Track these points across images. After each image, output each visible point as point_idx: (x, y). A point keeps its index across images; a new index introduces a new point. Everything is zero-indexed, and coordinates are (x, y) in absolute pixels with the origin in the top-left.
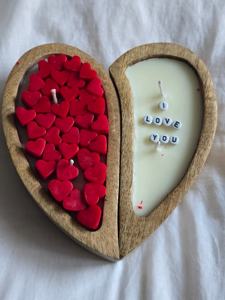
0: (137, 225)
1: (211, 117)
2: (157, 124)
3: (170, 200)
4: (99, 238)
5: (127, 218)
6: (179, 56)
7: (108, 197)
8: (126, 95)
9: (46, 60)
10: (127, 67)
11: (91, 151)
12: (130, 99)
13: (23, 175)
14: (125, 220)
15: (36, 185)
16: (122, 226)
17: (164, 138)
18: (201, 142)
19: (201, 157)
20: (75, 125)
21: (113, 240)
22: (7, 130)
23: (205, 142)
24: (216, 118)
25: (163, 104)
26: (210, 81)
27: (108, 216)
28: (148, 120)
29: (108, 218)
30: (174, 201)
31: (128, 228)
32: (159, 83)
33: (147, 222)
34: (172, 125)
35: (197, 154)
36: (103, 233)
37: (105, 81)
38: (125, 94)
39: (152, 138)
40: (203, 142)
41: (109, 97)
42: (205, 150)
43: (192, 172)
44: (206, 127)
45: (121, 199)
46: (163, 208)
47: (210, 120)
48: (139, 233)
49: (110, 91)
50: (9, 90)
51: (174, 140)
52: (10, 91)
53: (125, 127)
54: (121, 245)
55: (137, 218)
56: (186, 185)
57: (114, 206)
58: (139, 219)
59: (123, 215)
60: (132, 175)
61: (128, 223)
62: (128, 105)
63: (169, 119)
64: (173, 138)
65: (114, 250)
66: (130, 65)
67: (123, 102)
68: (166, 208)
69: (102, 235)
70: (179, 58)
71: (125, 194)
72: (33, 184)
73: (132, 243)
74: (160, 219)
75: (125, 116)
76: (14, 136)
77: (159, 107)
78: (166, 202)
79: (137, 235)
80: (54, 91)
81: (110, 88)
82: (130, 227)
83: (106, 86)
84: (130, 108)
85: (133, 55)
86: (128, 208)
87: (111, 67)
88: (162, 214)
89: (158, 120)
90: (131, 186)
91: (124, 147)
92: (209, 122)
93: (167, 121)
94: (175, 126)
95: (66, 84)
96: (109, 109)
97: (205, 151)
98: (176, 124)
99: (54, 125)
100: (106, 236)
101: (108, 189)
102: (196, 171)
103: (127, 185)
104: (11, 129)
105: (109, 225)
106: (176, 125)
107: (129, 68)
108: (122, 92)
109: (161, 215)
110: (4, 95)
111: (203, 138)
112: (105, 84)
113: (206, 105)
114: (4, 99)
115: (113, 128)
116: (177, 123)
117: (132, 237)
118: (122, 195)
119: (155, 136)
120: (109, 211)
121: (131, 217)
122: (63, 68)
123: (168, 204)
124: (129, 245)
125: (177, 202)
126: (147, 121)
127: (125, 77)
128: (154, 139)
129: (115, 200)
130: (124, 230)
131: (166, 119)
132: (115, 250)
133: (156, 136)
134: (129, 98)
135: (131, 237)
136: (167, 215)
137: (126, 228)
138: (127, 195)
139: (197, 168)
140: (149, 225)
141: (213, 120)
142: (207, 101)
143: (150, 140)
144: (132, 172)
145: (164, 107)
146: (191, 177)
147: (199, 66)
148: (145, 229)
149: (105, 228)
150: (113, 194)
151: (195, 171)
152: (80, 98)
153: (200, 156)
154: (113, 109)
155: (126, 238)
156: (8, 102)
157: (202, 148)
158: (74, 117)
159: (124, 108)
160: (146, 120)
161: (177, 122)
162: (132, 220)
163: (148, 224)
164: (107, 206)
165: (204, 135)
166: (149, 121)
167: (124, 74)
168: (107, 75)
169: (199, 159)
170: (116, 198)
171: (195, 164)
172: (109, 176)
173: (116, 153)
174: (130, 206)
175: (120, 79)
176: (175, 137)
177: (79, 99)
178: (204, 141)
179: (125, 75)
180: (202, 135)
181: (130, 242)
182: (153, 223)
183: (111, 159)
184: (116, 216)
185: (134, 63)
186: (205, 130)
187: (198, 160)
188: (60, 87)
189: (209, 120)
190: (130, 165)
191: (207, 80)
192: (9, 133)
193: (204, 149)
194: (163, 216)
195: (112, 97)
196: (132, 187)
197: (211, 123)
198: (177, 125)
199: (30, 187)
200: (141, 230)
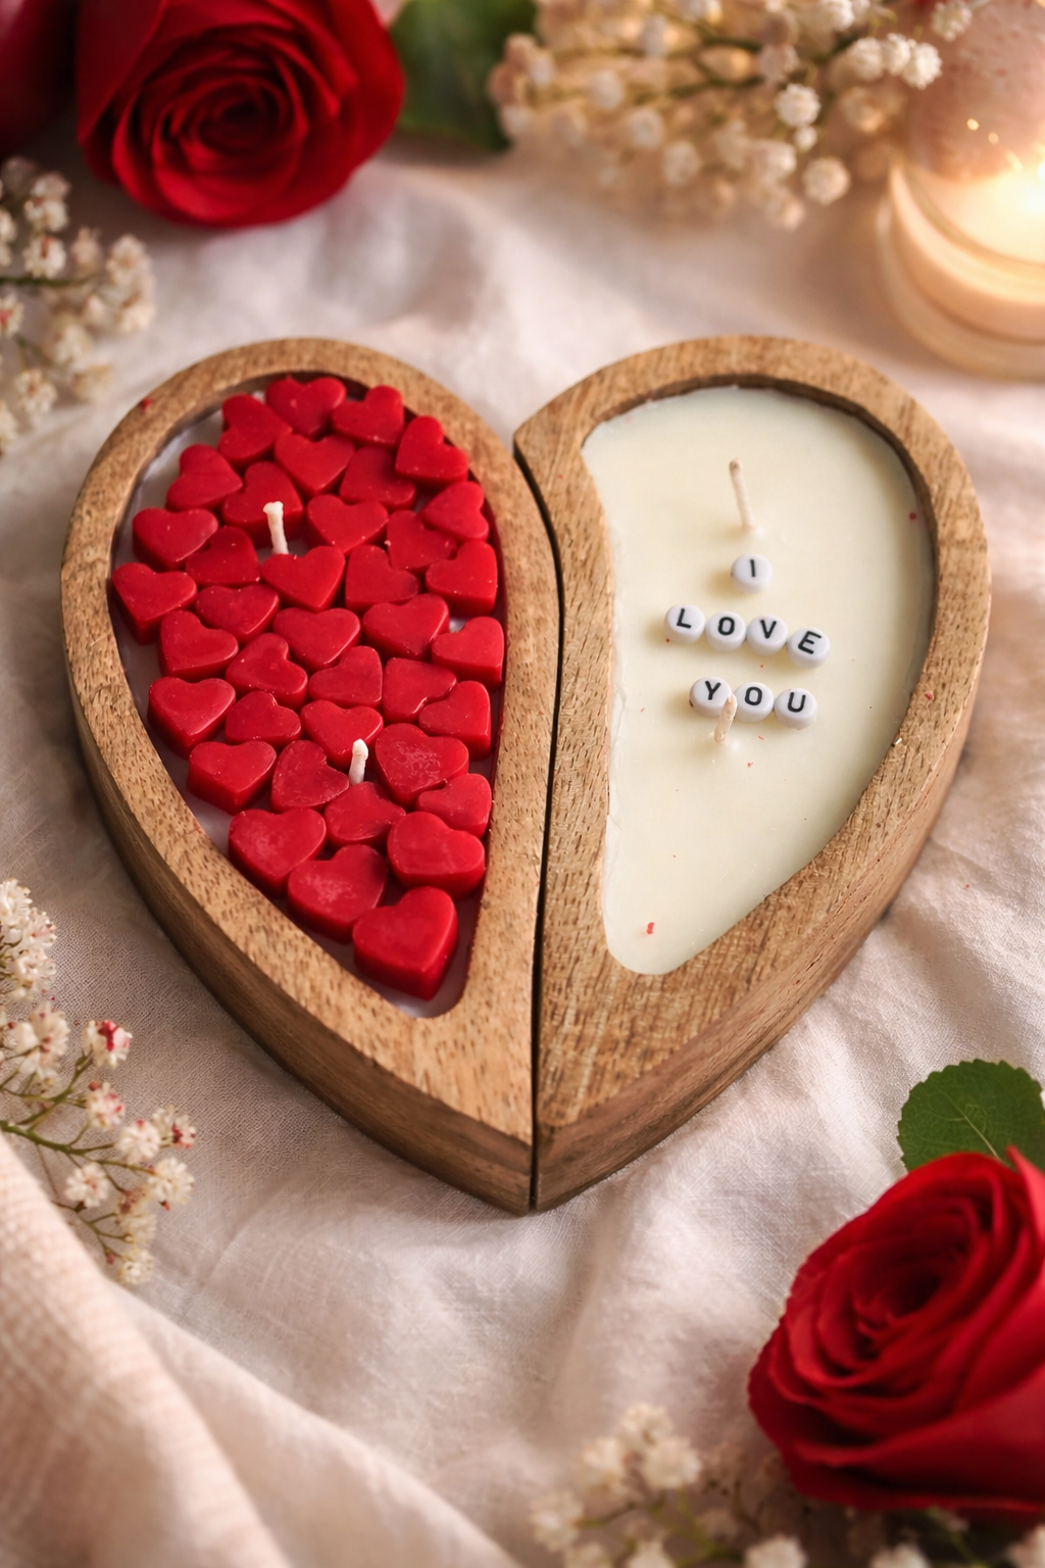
0: (621, 1006)
1: (965, 607)
2: (723, 638)
3: (775, 912)
4: (450, 1044)
5: (578, 976)
6: (828, 388)
7: (497, 893)
8: (585, 530)
9: (259, 396)
10: (593, 428)
11: (431, 733)
12: (600, 546)
13: (137, 796)
14: (569, 984)
15: (191, 832)
16: (556, 1007)
17: (753, 696)
18: (922, 696)
19: (918, 751)
20: (364, 639)
21: (508, 1059)
22: (78, 640)
23: (935, 699)
24: (985, 612)
25: (752, 562)
26: (959, 483)
27: (493, 964)
28: (683, 622)
29: (491, 974)
30: (794, 917)
31: (582, 1018)
32: (733, 467)
33: (668, 995)
34: (786, 645)
35: (900, 740)
36: (469, 1026)
37: (495, 477)
38: (582, 526)
39: (702, 693)
40: (929, 697)
41: (512, 535)
42: (936, 726)
43: (875, 810)
44: (942, 643)
45: (551, 903)
46: (742, 943)
47: (959, 618)
48: (632, 1035)
49: (515, 515)
50: (98, 493)
51: (796, 705)
52: (101, 496)
53: (579, 640)
54: (549, 1082)
55: (622, 979)
56: (849, 855)
57: (518, 929)
58: (633, 983)
59: (559, 966)
60: (601, 817)
61: (582, 998)
62: (593, 568)
63: (774, 623)
64: (792, 695)
65: (511, 1100)
66: (607, 417)
67: (573, 554)
68: (758, 943)
69: (461, 1035)
70: (829, 395)
71: (571, 886)
72: (179, 829)
73: (598, 1077)
74: (727, 985)
75: (577, 604)
76: (104, 660)
77: (732, 574)
78: (758, 922)
79: (622, 1045)
80: (275, 510)
81: (517, 505)
82: (590, 1013)
83: (502, 497)
84: (598, 577)
85: (622, 381)
86: (584, 939)
87: (526, 427)
88: (735, 964)
89: (726, 625)
90: (596, 856)
91: (571, 712)
92: (958, 627)
93: (768, 629)
94: (801, 647)
95: (334, 489)
96: (509, 582)
97: (938, 731)
98: (805, 639)
99: (269, 628)
100: (480, 1041)
101: (497, 863)
102: (895, 806)
103: (581, 849)
104: (93, 636)
105: (494, 999)
106: (806, 645)
107: (603, 430)
108: (565, 521)
109: (731, 970)
110: (78, 512)
111: (931, 682)
112: (496, 489)
113: (946, 564)
114: (77, 526)
115: (527, 651)
116: (810, 638)
117: (600, 1052)
118: (559, 889)
119: (713, 687)
120: (496, 946)
121: (595, 975)
122: (328, 428)
123: (764, 927)
124: (585, 1081)
125: (807, 921)
126: (680, 624)
127: (582, 468)
128: (710, 698)
129: (525, 905)
130: (562, 1022)
131: (763, 622)
132: (516, 1098)
133: (718, 685)
134: (596, 541)
135: (594, 1050)
136: (758, 969)
137: (571, 1015)
138: (582, 890)
139: (899, 792)
140: (676, 1005)
141: (973, 620)
142: (949, 550)
143: (692, 705)
144: (602, 805)
145: (754, 574)
146: (873, 829)
147: (915, 428)
148: (659, 1023)
149: (475, 1006)
150: (519, 885)
151: (889, 805)
152: (388, 543)
153: (913, 750)
154: (527, 582)
155: (571, 1054)
156: (90, 536)
157: (922, 721)
158: (361, 611)
159: (575, 575)
160: (676, 620)
161: (809, 633)
162: (599, 986)
163: (673, 1000)
164: (492, 926)
165: (933, 670)
166: (688, 626)
167: (577, 456)
168: (506, 457)
169: (909, 762)
170: (529, 900)
171: (889, 776)
172: (505, 818)
173: (533, 737)
174: (593, 931)
175: (560, 472)
176: (799, 692)
177: (385, 547)
178: (935, 692)
179: (581, 459)
180: (925, 671)
181: (587, 1071)
182: (693, 997)
183: (515, 758)
184: (527, 964)
185: (625, 407)
186: (939, 654)
187: (904, 764)
188: (306, 496)
189: (955, 617)
190: (593, 775)
191: (946, 481)
192: (88, 649)
193: (932, 723)
194: (743, 973)
195: (522, 537)
196: (600, 859)
197: (966, 630)
198: (812, 643)
199: (166, 839)
200: (642, 1024)
